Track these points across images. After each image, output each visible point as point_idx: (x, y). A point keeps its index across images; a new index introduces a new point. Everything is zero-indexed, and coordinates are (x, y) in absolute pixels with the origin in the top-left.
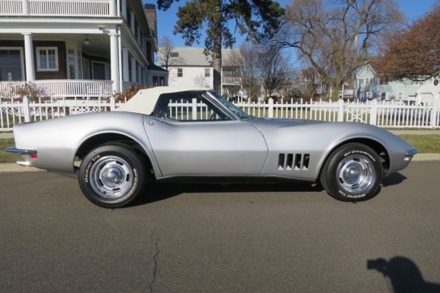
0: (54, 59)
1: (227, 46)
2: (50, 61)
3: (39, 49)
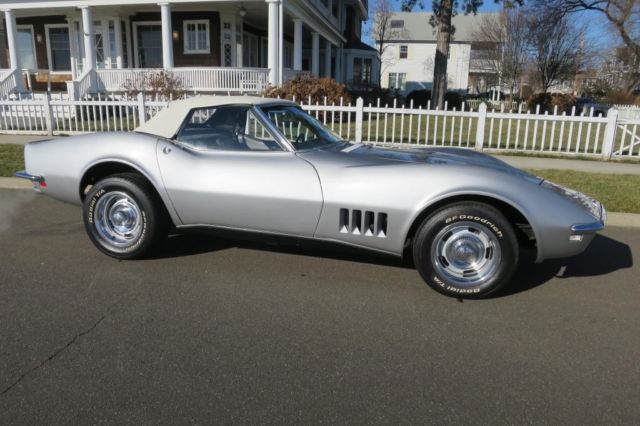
0: (205, 38)
1: (469, 11)
2: (200, 39)
3: (186, 23)
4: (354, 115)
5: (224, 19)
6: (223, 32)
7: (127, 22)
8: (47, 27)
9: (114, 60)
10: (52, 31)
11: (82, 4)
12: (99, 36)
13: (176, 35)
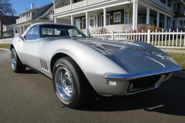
2: (118, 18)
3: (114, 13)
4: (147, 36)
5: (125, 11)
6: (125, 15)
7: (100, 15)
8: (83, 19)
9: (96, 26)
11: (86, 11)
12: (93, 20)
13: (111, 17)
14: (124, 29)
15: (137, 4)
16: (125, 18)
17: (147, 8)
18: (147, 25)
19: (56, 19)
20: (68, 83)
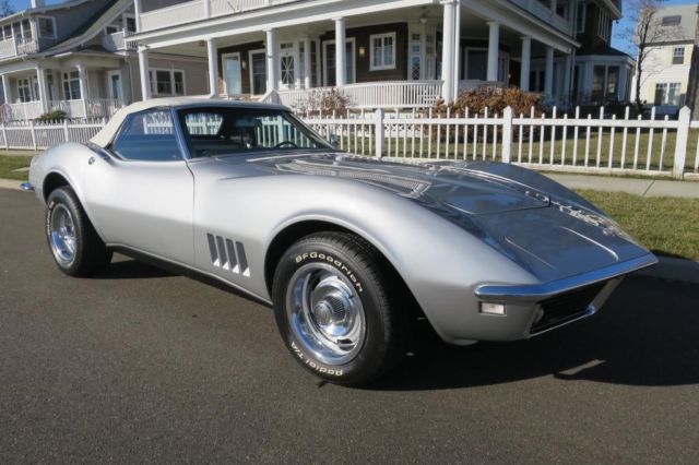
0: (391, 52)
2: (386, 54)
3: (373, 37)
5: (412, 30)
6: (411, 44)
7: (318, 42)
8: (251, 53)
9: (302, 82)
10: (254, 56)
11: (267, 27)
12: (290, 58)
13: (362, 51)
14: (409, 96)
15: (458, 7)
16: (411, 57)
17: (488, 23)
18: (492, 83)
19: (144, 52)
20: (339, 311)
